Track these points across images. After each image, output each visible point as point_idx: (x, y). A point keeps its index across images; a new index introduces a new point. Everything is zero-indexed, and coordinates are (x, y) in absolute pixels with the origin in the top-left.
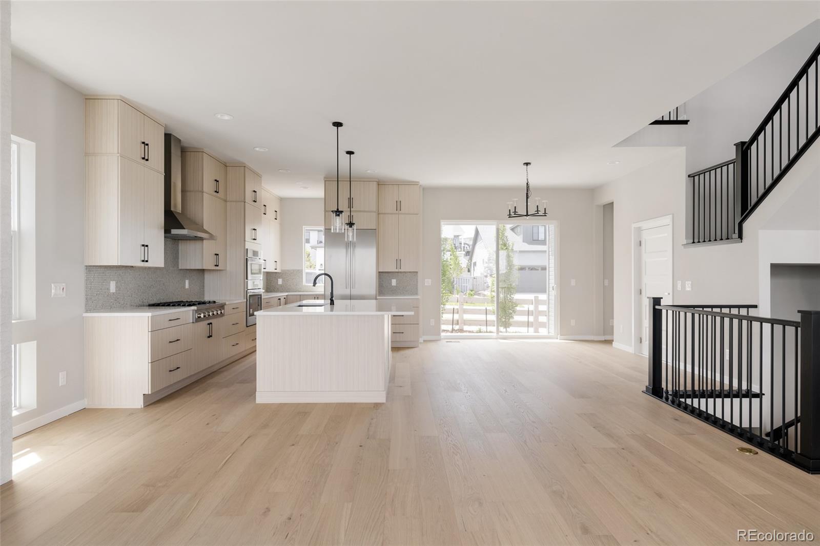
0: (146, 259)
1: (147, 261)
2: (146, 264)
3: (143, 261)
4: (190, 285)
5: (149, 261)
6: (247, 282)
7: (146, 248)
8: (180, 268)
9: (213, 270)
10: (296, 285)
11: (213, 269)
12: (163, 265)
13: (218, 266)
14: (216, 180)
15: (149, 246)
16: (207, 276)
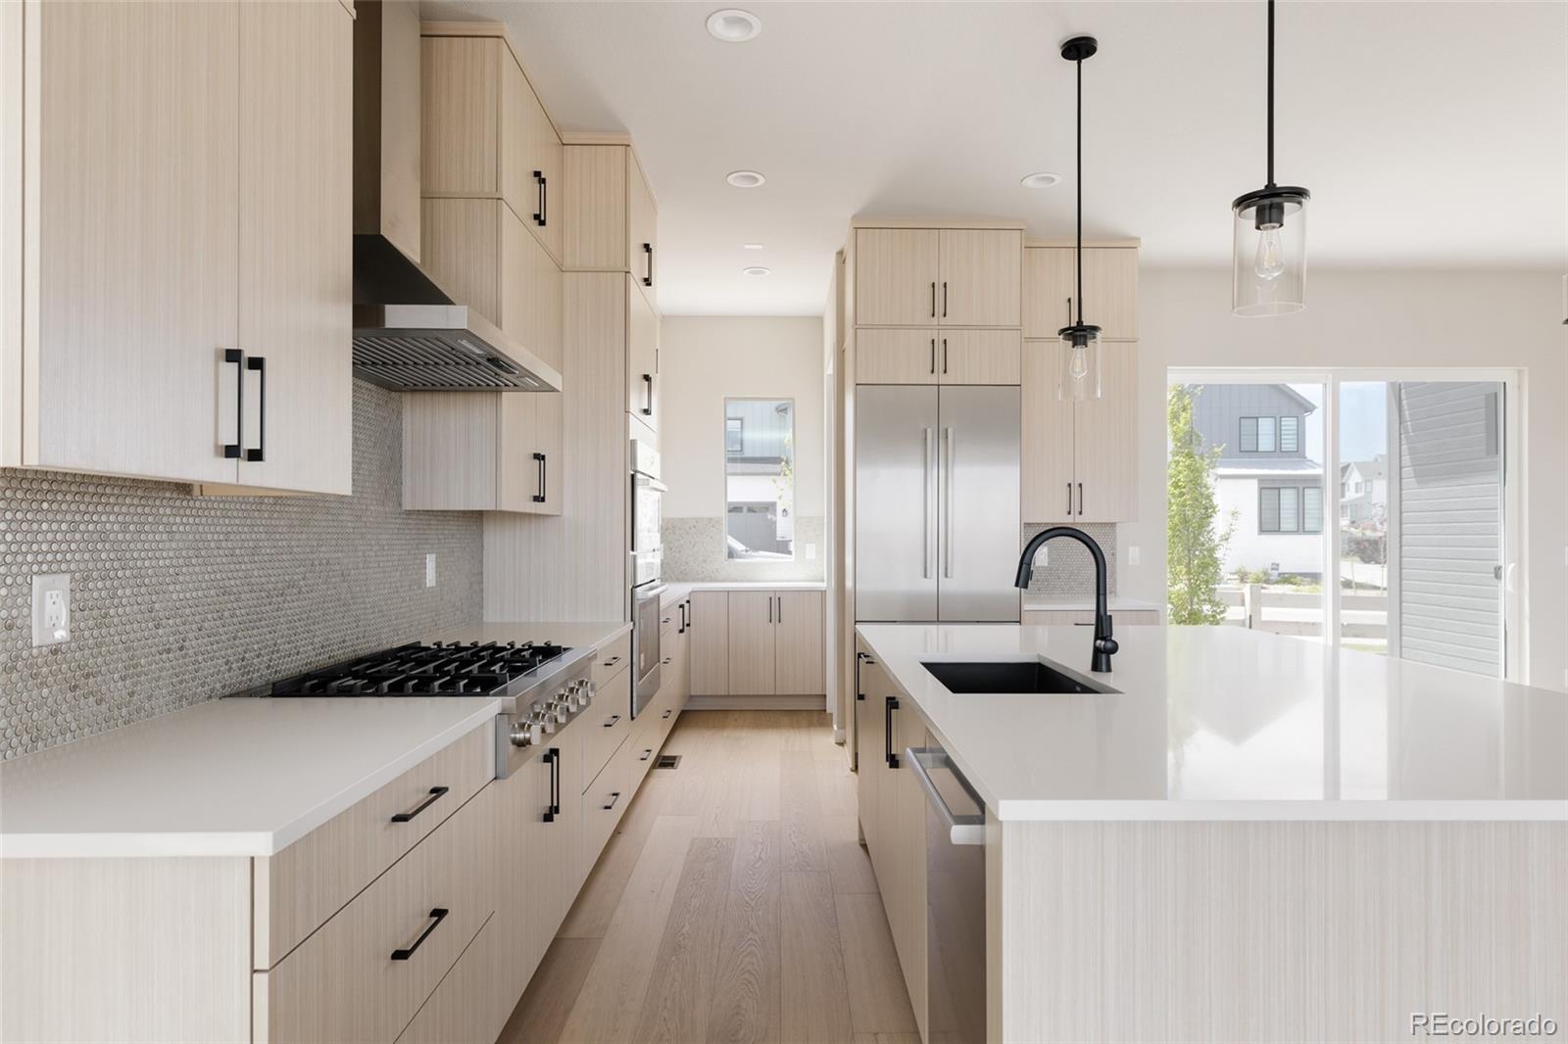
0: (250, 442)
1: (256, 455)
2: (250, 474)
3: (232, 452)
4: (439, 574)
5: (267, 454)
6: (635, 557)
7: (252, 377)
8: (407, 506)
9: (529, 516)
10: (705, 561)
11: (528, 511)
12: (345, 487)
13: (543, 500)
14: (537, 174)
15: (267, 365)
16: (496, 541)
